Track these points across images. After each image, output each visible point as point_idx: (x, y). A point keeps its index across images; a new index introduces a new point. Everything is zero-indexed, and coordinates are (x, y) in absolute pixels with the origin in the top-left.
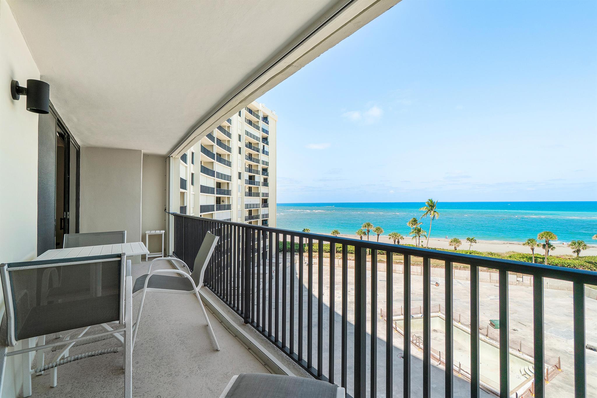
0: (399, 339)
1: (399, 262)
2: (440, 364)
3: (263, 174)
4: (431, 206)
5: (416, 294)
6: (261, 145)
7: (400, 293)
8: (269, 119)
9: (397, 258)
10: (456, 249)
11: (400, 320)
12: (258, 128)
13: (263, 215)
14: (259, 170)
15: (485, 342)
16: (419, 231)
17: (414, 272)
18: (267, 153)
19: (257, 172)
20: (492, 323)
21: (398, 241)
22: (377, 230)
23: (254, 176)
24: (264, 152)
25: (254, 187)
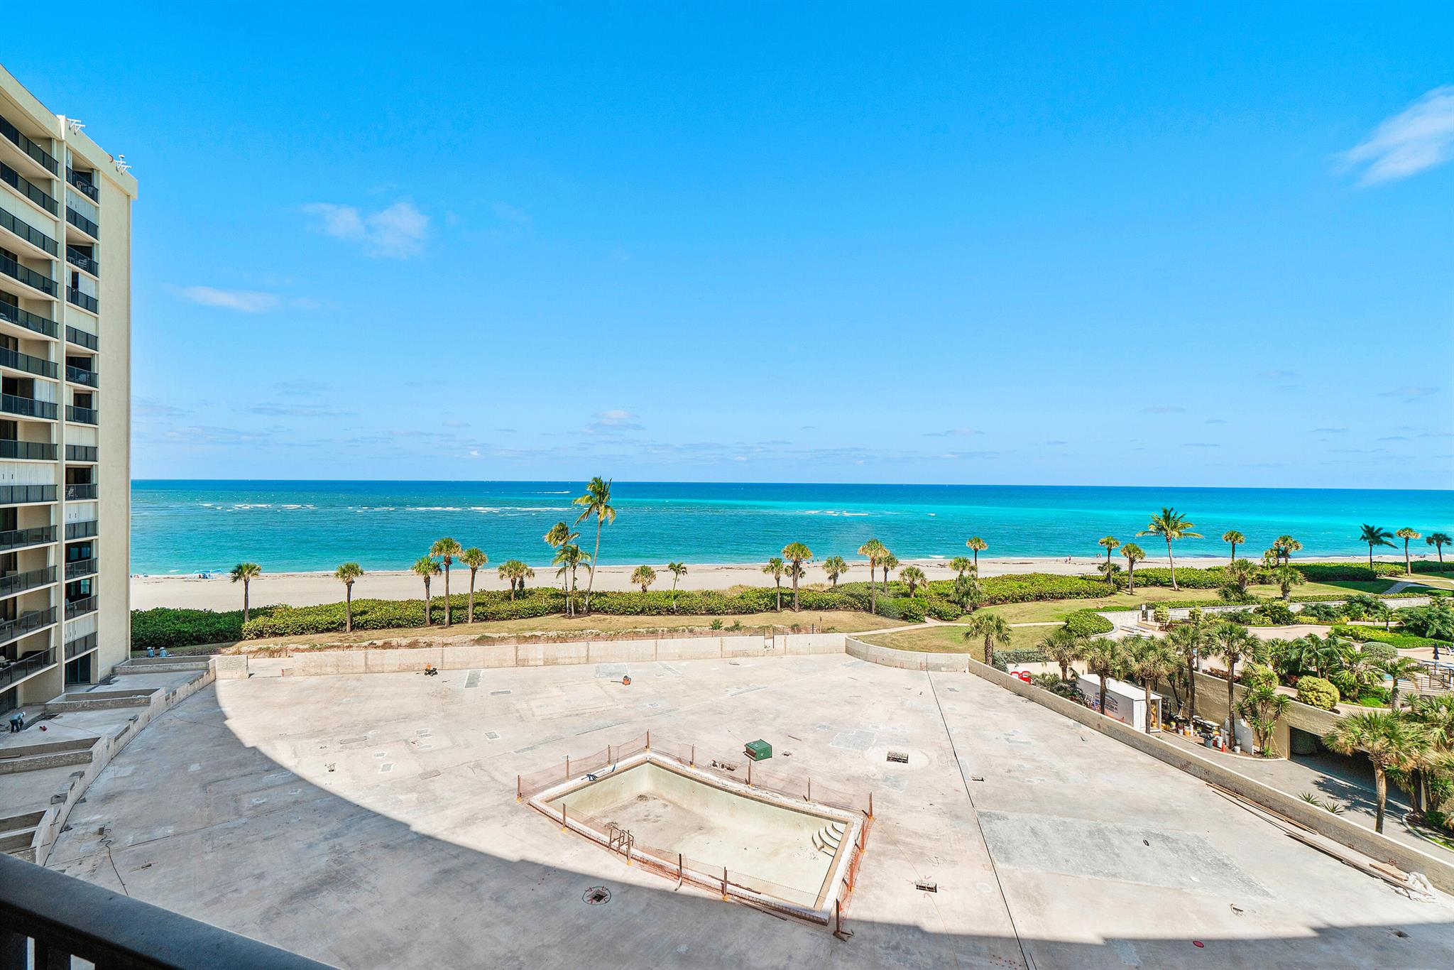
0: (576, 848)
1: (531, 637)
2: (681, 884)
3: (71, 376)
4: (599, 493)
5: (587, 715)
6: (62, 270)
7: (549, 719)
8: (100, 183)
9: (522, 627)
10: (646, 591)
11: (567, 794)
12: (49, 204)
13: (73, 529)
14: (53, 359)
15: (747, 797)
16: (574, 553)
17: (571, 658)
18: (91, 304)
19: (46, 368)
20: (751, 749)
21: (520, 582)
22: (471, 556)
23: (31, 381)
24: (74, 295)
25: (27, 423)
